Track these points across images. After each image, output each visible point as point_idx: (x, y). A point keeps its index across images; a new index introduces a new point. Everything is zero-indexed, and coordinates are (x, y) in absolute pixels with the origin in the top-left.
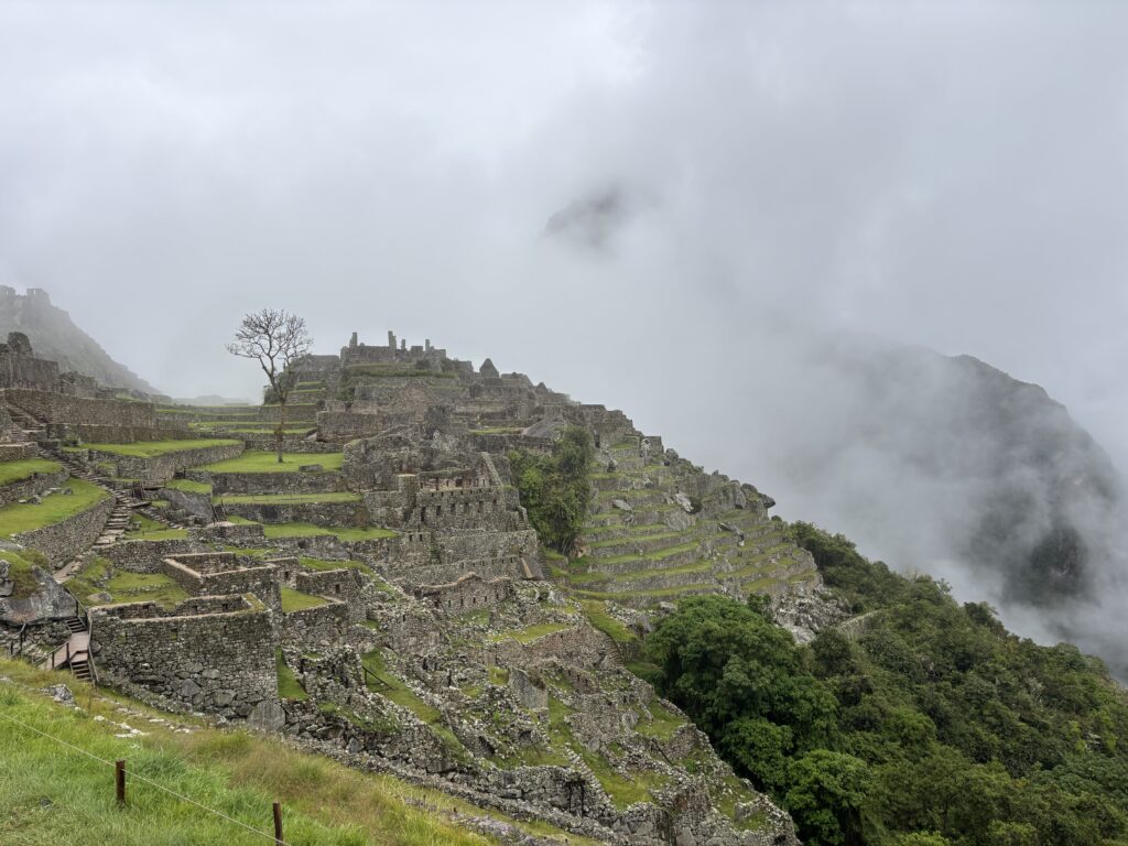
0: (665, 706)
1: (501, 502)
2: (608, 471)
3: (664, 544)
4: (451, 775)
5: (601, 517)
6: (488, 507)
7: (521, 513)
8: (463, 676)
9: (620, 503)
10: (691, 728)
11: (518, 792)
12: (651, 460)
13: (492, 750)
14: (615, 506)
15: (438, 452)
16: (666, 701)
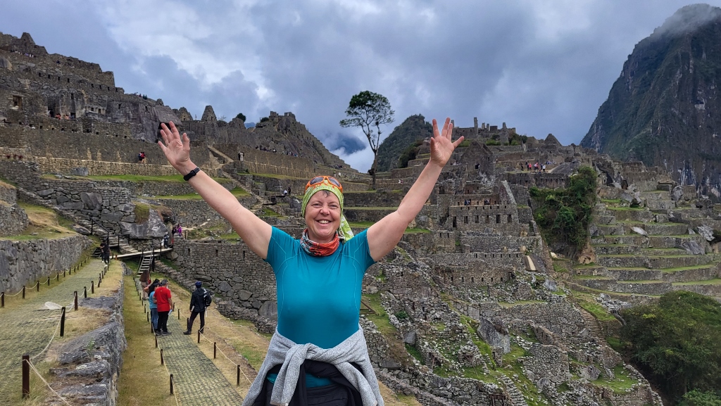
0: (628, 370)
1: (515, 216)
2: (631, 206)
3: (678, 262)
4: (397, 372)
5: (615, 237)
6: (504, 218)
7: (531, 224)
8: (438, 316)
9: (639, 230)
10: (645, 388)
11: (450, 394)
12: (683, 204)
13: (438, 363)
14: (632, 232)
15: (482, 186)
16: (630, 366)
